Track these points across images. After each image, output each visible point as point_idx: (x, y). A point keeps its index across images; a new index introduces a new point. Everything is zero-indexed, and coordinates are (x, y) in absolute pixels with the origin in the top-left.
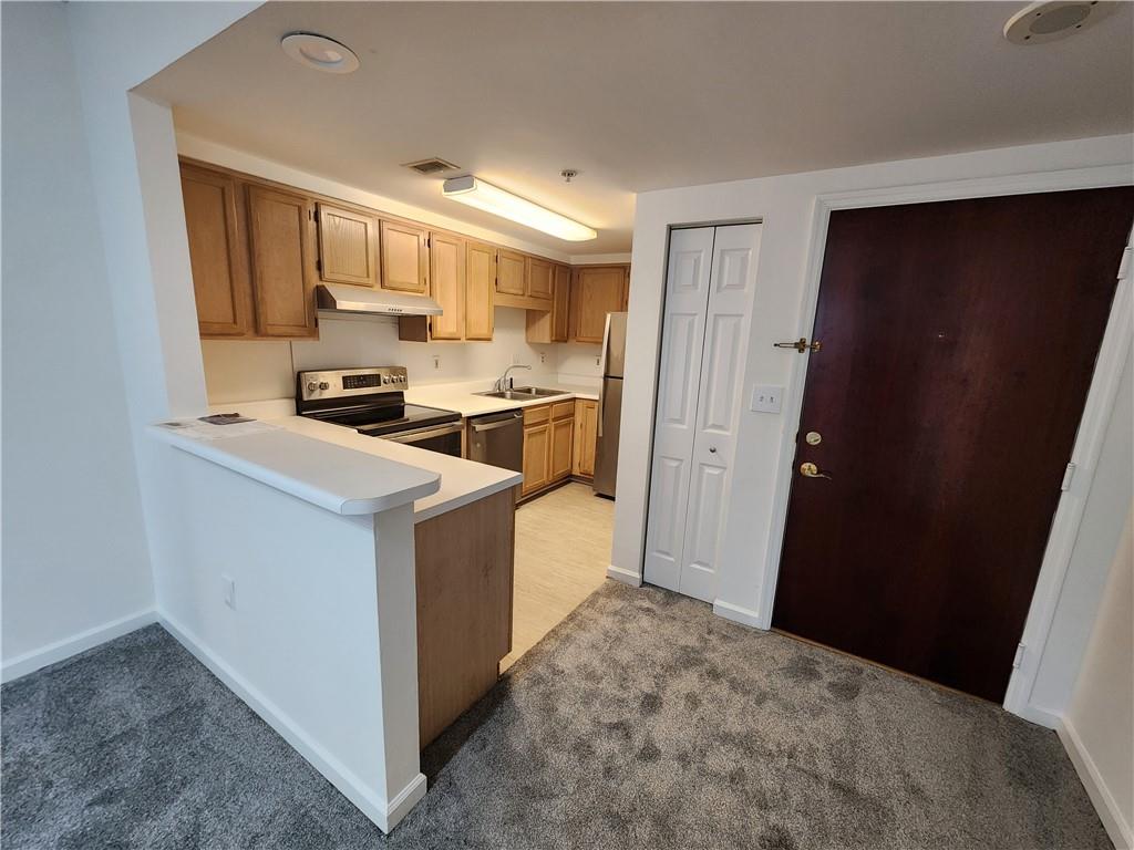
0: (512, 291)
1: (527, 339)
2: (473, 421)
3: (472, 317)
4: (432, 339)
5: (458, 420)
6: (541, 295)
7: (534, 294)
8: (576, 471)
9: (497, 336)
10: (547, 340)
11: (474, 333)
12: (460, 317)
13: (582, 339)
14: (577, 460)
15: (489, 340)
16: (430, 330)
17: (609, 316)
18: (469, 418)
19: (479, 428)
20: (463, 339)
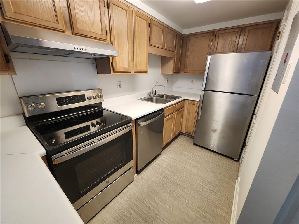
0: (158, 45)
1: (162, 72)
2: (139, 121)
3: (137, 59)
4: (114, 72)
5: (130, 122)
6: (170, 49)
7: (167, 48)
8: (183, 131)
9: (149, 71)
10: (171, 72)
11: (138, 68)
12: (131, 59)
13: (187, 71)
14: (184, 127)
15: (146, 72)
16: (112, 66)
17: (209, 58)
18: (137, 120)
19: (142, 124)
20: (133, 72)
